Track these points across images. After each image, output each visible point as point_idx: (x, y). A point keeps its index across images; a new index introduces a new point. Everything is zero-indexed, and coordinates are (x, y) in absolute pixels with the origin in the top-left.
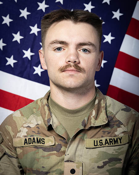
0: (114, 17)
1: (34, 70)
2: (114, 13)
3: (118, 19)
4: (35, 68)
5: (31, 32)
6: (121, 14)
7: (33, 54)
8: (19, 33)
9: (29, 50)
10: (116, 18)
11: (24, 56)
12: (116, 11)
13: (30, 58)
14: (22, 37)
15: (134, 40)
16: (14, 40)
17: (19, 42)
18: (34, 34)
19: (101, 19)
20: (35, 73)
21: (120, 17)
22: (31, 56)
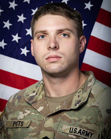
0: (86, 8)
1: (21, 51)
2: (86, 4)
3: (89, 9)
4: (22, 49)
5: (19, 21)
6: (92, 5)
7: (20, 38)
8: (8, 21)
9: (17, 35)
10: (87, 9)
11: (13, 40)
12: (87, 3)
13: (17, 42)
14: (11, 25)
15: (103, 26)
16: (5, 27)
17: (8, 28)
18: (21, 22)
19: (76, 9)
20: (22, 53)
21: (91, 7)
22: (19, 40)
